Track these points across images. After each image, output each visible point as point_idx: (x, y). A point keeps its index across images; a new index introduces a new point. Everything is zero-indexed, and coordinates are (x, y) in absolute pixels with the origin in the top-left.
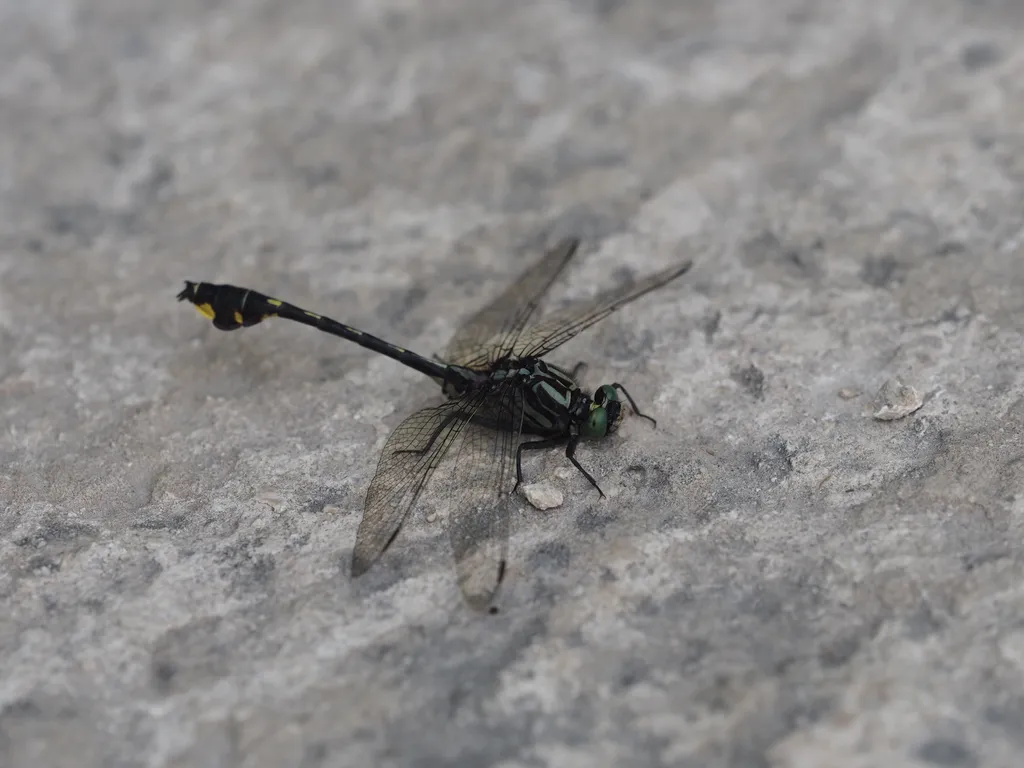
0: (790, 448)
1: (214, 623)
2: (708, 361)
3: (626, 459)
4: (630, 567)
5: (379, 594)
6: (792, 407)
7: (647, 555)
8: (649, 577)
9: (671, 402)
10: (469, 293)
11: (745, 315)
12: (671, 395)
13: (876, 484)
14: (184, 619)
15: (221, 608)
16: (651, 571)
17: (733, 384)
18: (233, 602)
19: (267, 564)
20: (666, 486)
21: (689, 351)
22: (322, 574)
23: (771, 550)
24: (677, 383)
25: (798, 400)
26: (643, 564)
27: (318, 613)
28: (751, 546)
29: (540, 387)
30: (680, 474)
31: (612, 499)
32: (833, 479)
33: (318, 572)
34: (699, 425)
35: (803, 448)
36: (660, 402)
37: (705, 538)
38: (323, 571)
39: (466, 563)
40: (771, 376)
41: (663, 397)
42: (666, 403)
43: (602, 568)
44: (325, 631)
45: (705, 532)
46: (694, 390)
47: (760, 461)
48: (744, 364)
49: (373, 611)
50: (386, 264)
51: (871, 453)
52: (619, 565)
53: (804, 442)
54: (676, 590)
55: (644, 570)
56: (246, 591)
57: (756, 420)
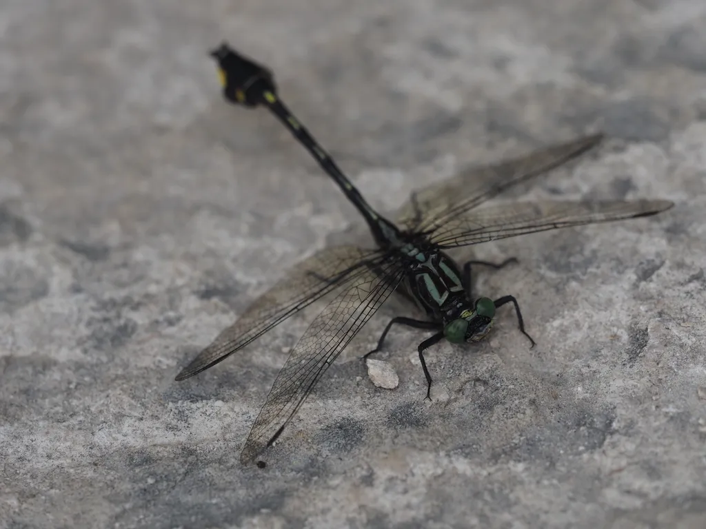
0: (615, 425)
1: (47, 365)
2: (618, 306)
3: (476, 370)
4: (391, 479)
5: (187, 404)
6: (649, 384)
7: (413, 475)
8: (400, 496)
9: (562, 331)
10: (490, 145)
11: (682, 276)
12: (566, 323)
13: (653, 496)
14: (26, 350)
15: (63, 355)
16: (405, 492)
17: (625, 337)
18: (78, 353)
19: (129, 330)
20: (489, 412)
21: (611, 288)
22: (160, 361)
23: (523, 517)
24: (578, 315)
25: (660, 380)
26: (404, 481)
27: (126, 399)
28: (508, 505)
29: (422, 279)
30: (507, 406)
31: (438, 403)
32: (624, 473)
33: (159, 358)
34: (569, 363)
35: (624, 431)
36: (552, 326)
37: (481, 478)
38: (163, 359)
39: (274, 409)
40: (652, 347)
41: (556, 323)
42: (557, 328)
43: (370, 468)
44: (120, 417)
45: (485, 473)
46: (590, 327)
47: (584, 425)
48: (642, 323)
49: (169, 418)
50: (455, 83)
51: (674, 462)
52: (383, 474)
53: (631, 424)
54: (414, 519)
55: (400, 487)
56: (96, 347)
57: (611, 383)
